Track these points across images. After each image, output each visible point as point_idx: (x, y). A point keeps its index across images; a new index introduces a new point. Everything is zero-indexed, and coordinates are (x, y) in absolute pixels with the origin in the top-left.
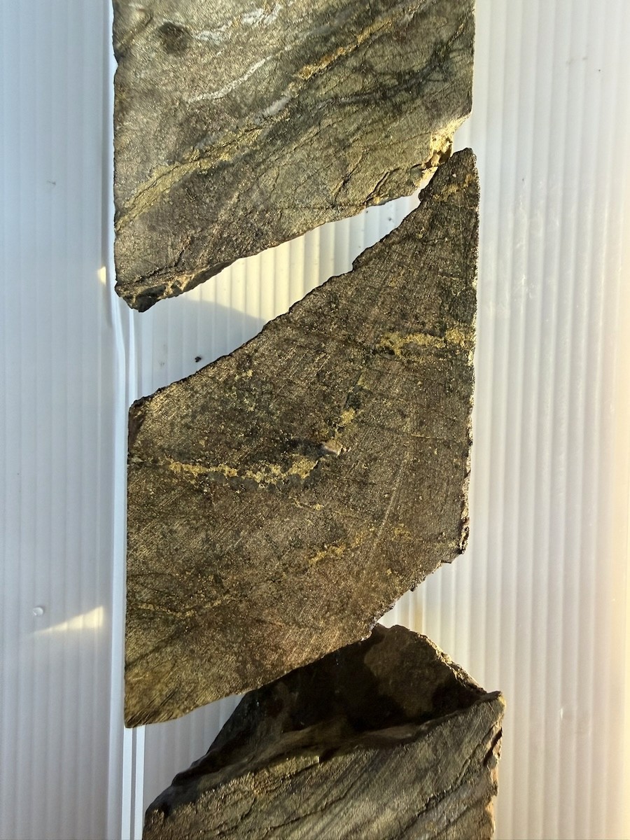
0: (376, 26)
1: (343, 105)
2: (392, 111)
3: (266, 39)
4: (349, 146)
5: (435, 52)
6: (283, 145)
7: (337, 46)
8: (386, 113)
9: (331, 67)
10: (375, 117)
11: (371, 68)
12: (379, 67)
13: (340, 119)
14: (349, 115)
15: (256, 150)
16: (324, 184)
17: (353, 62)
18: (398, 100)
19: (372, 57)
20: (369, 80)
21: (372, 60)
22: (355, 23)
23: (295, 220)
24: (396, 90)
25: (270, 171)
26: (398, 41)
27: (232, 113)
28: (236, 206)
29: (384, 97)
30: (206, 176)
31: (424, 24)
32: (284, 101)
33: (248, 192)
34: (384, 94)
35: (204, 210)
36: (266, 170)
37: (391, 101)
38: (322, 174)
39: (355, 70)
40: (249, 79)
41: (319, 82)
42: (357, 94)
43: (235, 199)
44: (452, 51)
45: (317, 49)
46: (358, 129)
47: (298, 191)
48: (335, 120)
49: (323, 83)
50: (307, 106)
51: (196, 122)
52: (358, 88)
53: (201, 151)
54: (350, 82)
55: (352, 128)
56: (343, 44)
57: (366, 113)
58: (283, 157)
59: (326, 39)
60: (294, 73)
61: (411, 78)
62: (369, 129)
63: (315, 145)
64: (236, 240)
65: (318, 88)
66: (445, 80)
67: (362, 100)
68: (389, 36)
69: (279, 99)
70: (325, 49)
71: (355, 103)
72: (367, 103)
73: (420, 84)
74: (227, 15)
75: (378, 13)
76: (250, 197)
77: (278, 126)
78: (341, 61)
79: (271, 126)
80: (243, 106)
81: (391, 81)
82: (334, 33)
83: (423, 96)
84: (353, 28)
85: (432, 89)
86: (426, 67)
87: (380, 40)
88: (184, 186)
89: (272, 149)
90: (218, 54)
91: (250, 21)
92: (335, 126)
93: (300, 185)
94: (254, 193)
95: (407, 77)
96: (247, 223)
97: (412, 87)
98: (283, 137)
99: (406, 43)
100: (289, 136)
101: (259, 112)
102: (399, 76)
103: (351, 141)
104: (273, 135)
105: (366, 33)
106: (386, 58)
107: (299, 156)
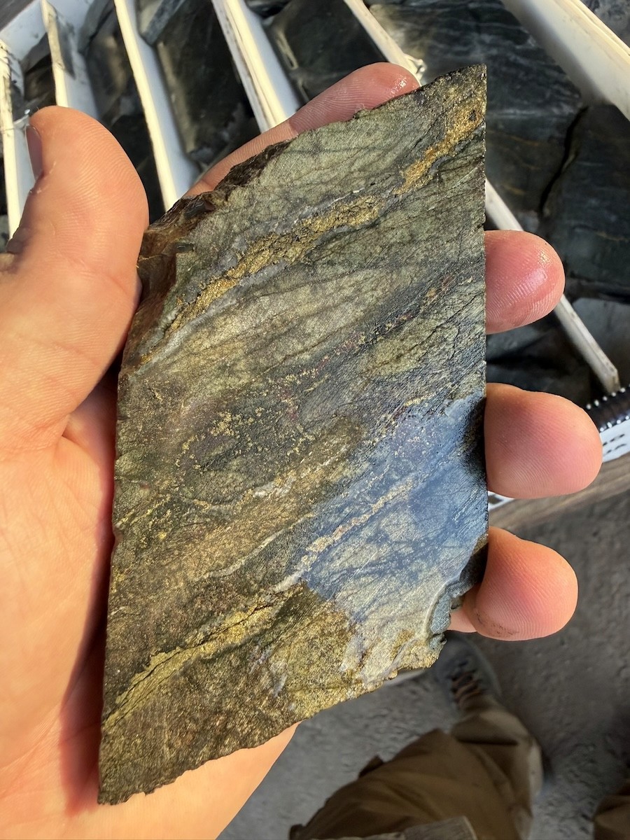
0: (390, 496)
1: (358, 577)
2: (409, 581)
3: (279, 512)
4: (366, 618)
5: (448, 518)
6: (295, 623)
7: (350, 516)
8: (402, 583)
9: (345, 538)
10: (392, 586)
11: (386, 538)
12: (394, 537)
13: (355, 591)
14: (364, 586)
15: (266, 630)
16: (339, 661)
17: (367, 532)
18: (414, 568)
19: (387, 526)
20: (385, 550)
21: (386, 529)
22: (369, 493)
23: (308, 703)
24: (413, 558)
25: (281, 651)
26: (411, 509)
27: (240, 591)
28: (242, 692)
29: (400, 567)
30: (212, 661)
31: (439, 491)
32: (296, 575)
33: (257, 676)
34: (400, 562)
35: (207, 699)
36: (276, 650)
37: (406, 568)
38: (336, 651)
39: (369, 540)
40: (260, 554)
41: (333, 553)
42: (372, 564)
43: (241, 685)
44: (466, 517)
45: (331, 520)
46: (374, 600)
47: (311, 670)
48: (350, 592)
49: (337, 554)
50: (320, 579)
51: (202, 602)
52: (373, 558)
53: (205, 633)
54: (364, 553)
55: (368, 600)
56: (358, 514)
57: (382, 584)
58: (294, 635)
59: (340, 510)
60: (308, 546)
61: (427, 546)
62: (385, 599)
63: (329, 619)
64: (242, 731)
65: (332, 560)
66: (461, 546)
67: (378, 570)
68: (404, 504)
69: (291, 574)
70: (338, 520)
71: (370, 574)
72: (382, 573)
73: (435, 551)
74: (238, 489)
75: (393, 482)
76: (259, 682)
77: (289, 602)
78: (355, 532)
79: (283, 602)
80: (253, 583)
81: (406, 550)
82: (348, 504)
83: (439, 563)
84: (368, 498)
85: (447, 556)
86: (441, 533)
87: (395, 509)
88: (184, 673)
89: (282, 626)
90: (228, 528)
91: (262, 494)
92: (350, 598)
93: (313, 664)
94: (263, 676)
95: (422, 545)
96: (255, 712)
97: (427, 555)
98: (295, 613)
99: (420, 511)
100: (301, 612)
101: (270, 588)
102: (415, 544)
103: (367, 613)
104: (283, 614)
105: (381, 502)
106: (401, 527)
107: (312, 633)
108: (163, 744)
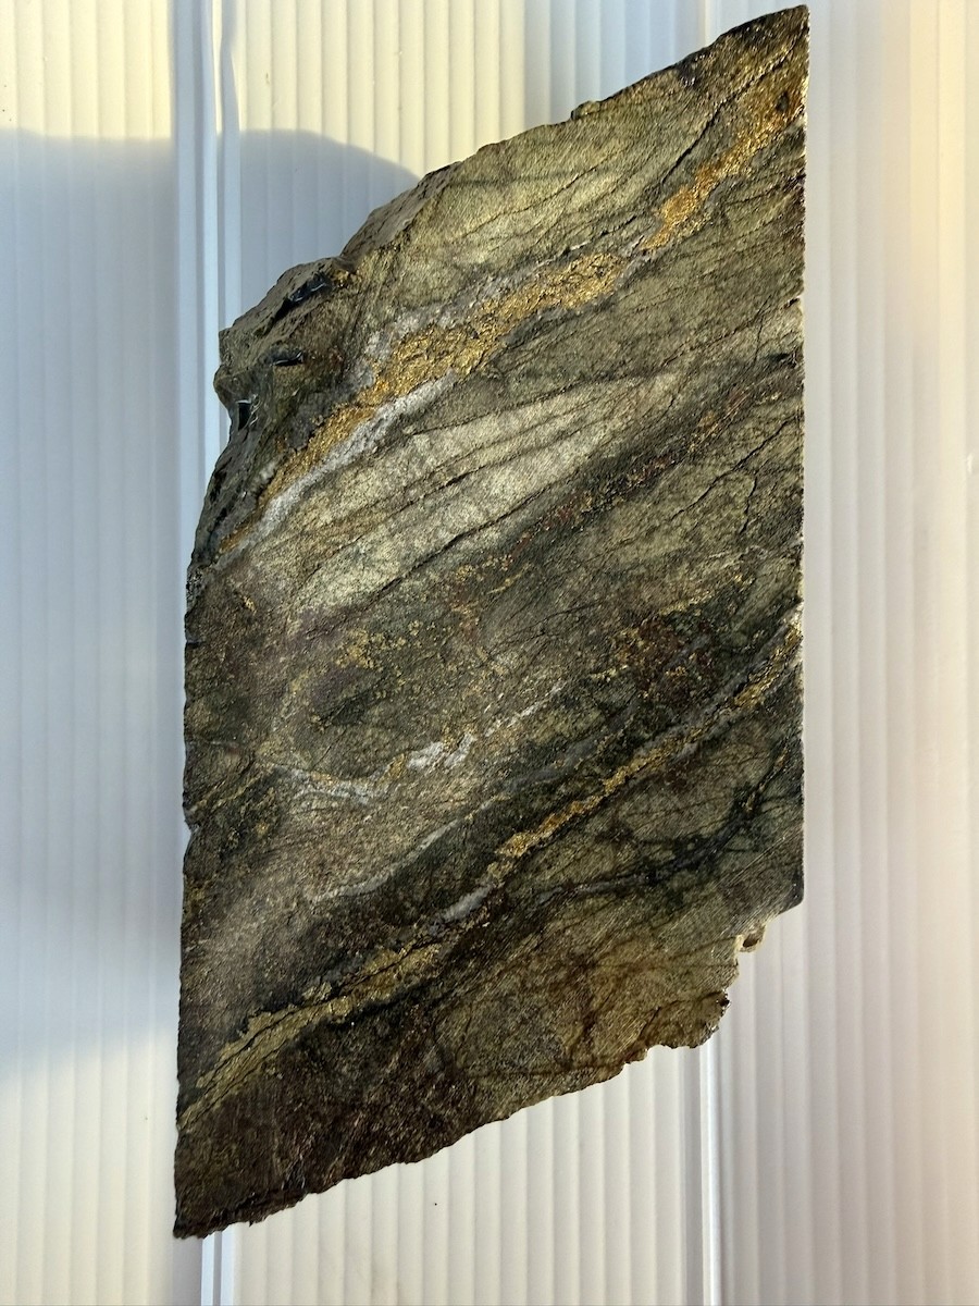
0: (635, 765)
1: (582, 898)
2: (666, 905)
3: (449, 792)
4: (594, 965)
5: (736, 802)
6: (478, 969)
7: (569, 799)
8: (656, 908)
9: (560, 834)
10: (638, 915)
11: (629, 835)
12: (643, 832)
13: (577, 921)
14: (591, 912)
15: (431, 980)
16: (550, 1032)
17: (598, 825)
18: (676, 884)
19: (630, 815)
20: (626, 855)
21: (629, 821)
22: (599, 761)
23: (500, 1097)
24: (674, 869)
25: (455, 1013)
26: (673, 787)
27: (388, 918)
28: (396, 1076)
29: (653, 882)
30: (345, 1027)
31: (717, 758)
32: (479, 893)
33: (416, 1052)
34: (652, 874)
35: (338, 1086)
36: (447, 1012)
37: (663, 886)
38: (545, 1016)
39: (600, 838)
40: (420, 860)
41: (540, 860)
42: (604, 878)
43: (393, 1065)
44: (765, 801)
45: (535, 805)
46: (608, 936)
47: (504, 1045)
48: (568, 922)
49: (546, 861)
50: (519, 902)
51: (327, 934)
52: (607, 867)
53: (333, 984)
54: (593, 858)
55: (598, 936)
56: (580, 795)
57: (621, 909)
58: (478, 988)
59: (550, 790)
60: (497, 847)
61: (697, 848)
62: (625, 935)
63: (534, 965)
64: (396, 1136)
65: (538, 870)
66: (756, 850)
67: (616, 888)
68: (658, 779)
69: (471, 892)
70: (548, 805)
71: (601, 893)
72: (621, 893)
73: (712, 857)
74: (383, 754)
75: (639, 743)
76: (422, 1061)
77: (470, 937)
78: (577, 824)
79: (457, 937)
80: (408, 905)
81: (663, 855)
82: (565, 780)
83: (719, 878)
84: (597, 770)
85: (734, 865)
86: (722, 829)
87: (643, 787)
88: (302, 1045)
89: (459, 975)
90: (366, 818)
91: (421, 762)
92: (568, 932)
93: (509, 1035)
94: (428, 1052)
95: (690, 847)
96: (415, 1106)
97: (698, 863)
98: (478, 953)
99: (688, 791)
100: (489, 952)
101: (437, 914)
102: (677, 845)
103: (596, 956)
104: (459, 956)
105: (619, 776)
106: (654, 816)
107: (505, 986)
108: (272, 1152)
